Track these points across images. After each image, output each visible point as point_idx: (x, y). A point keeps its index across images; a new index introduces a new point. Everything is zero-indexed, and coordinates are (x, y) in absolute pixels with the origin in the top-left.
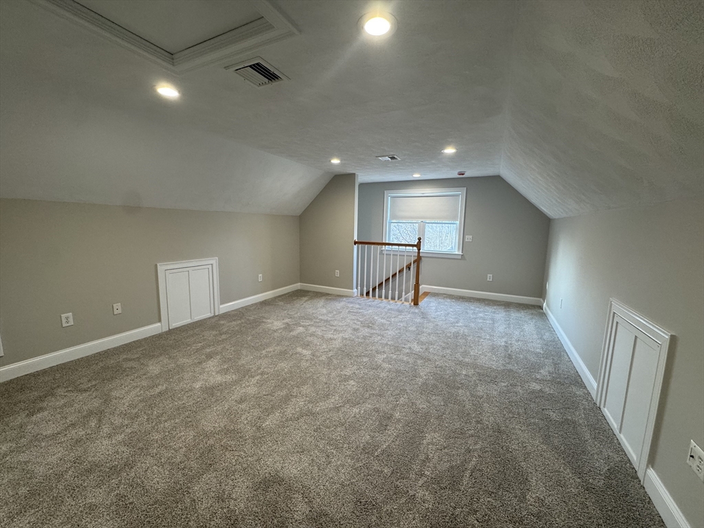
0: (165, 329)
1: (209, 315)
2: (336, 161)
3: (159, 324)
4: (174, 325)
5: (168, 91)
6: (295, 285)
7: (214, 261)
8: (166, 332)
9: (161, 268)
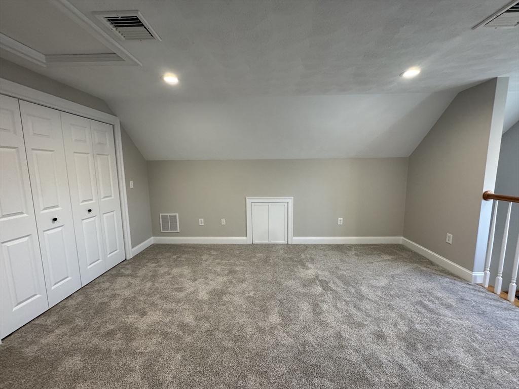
0: (249, 242)
1: (282, 241)
2: (412, 73)
3: (245, 238)
4: (256, 241)
5: (171, 79)
6: (394, 238)
7: (290, 200)
8: (250, 244)
9: (249, 201)
